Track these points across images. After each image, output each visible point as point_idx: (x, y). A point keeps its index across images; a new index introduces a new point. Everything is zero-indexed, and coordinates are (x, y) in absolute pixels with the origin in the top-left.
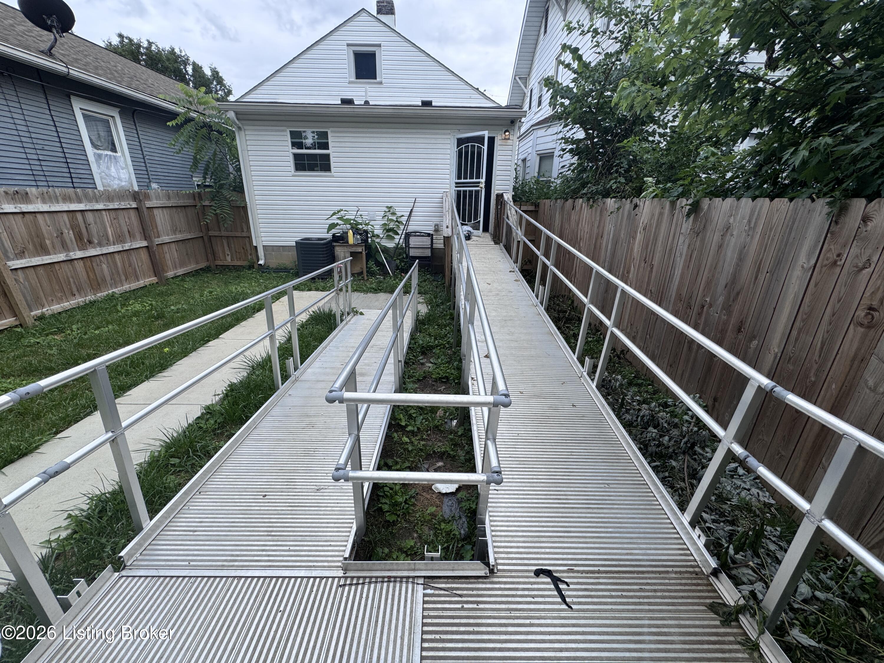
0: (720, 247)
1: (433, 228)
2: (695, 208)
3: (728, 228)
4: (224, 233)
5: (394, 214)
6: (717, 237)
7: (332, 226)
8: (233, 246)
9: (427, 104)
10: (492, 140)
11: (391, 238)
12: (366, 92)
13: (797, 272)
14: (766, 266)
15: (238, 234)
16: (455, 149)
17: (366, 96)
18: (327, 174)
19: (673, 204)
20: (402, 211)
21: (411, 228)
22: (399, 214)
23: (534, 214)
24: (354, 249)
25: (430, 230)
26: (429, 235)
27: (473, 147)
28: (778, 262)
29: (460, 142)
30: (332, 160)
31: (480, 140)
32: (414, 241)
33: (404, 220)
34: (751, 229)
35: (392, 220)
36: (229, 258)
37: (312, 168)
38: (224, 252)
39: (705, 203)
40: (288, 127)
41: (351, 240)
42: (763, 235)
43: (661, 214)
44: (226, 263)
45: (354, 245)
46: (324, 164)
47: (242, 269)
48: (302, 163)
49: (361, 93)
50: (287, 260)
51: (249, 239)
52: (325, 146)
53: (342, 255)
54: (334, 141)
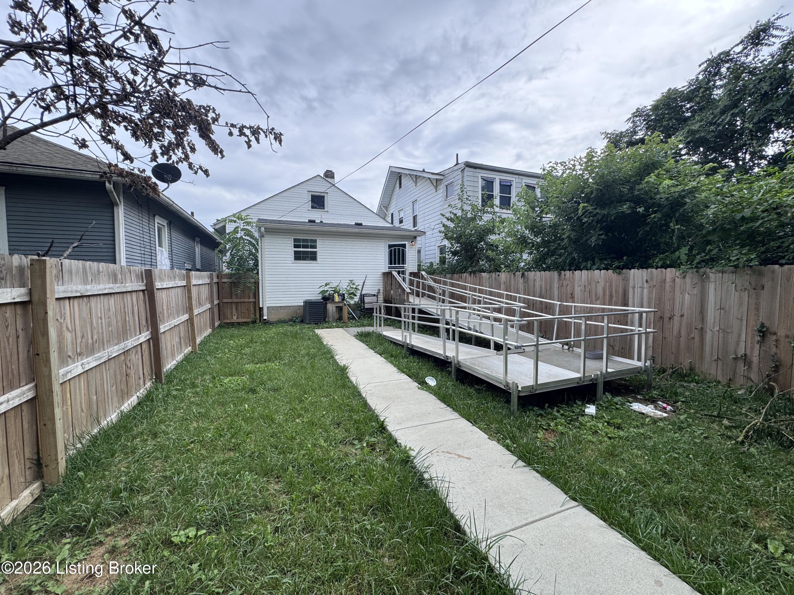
0: (534, 285)
1: (377, 291)
2: (523, 275)
3: (535, 280)
4: (235, 300)
5: (354, 284)
6: (532, 283)
7: (323, 292)
8: (240, 309)
9: (359, 224)
10: (404, 245)
11: (352, 298)
12: (321, 216)
13: (556, 289)
14: (548, 288)
15: (247, 300)
16: (387, 250)
17: (321, 218)
18: (315, 262)
19: (514, 274)
20: (359, 282)
21: (364, 292)
22: (357, 284)
24: (338, 305)
25: (375, 292)
26: (374, 295)
27: (399, 249)
28: (551, 287)
29: (390, 246)
30: (318, 254)
31: (399, 245)
32: (367, 299)
33: (360, 287)
34: (541, 280)
35: (353, 288)
36: (235, 318)
37: (304, 259)
38: (232, 313)
39: (526, 273)
40: (292, 236)
41: (337, 299)
42: (545, 281)
43: (510, 277)
44: (232, 321)
45: (339, 302)
46: (313, 257)
47: (246, 323)
48: (298, 256)
49: (317, 215)
50: (283, 315)
51: (256, 303)
52: (315, 247)
53: (331, 308)
54: (319, 244)
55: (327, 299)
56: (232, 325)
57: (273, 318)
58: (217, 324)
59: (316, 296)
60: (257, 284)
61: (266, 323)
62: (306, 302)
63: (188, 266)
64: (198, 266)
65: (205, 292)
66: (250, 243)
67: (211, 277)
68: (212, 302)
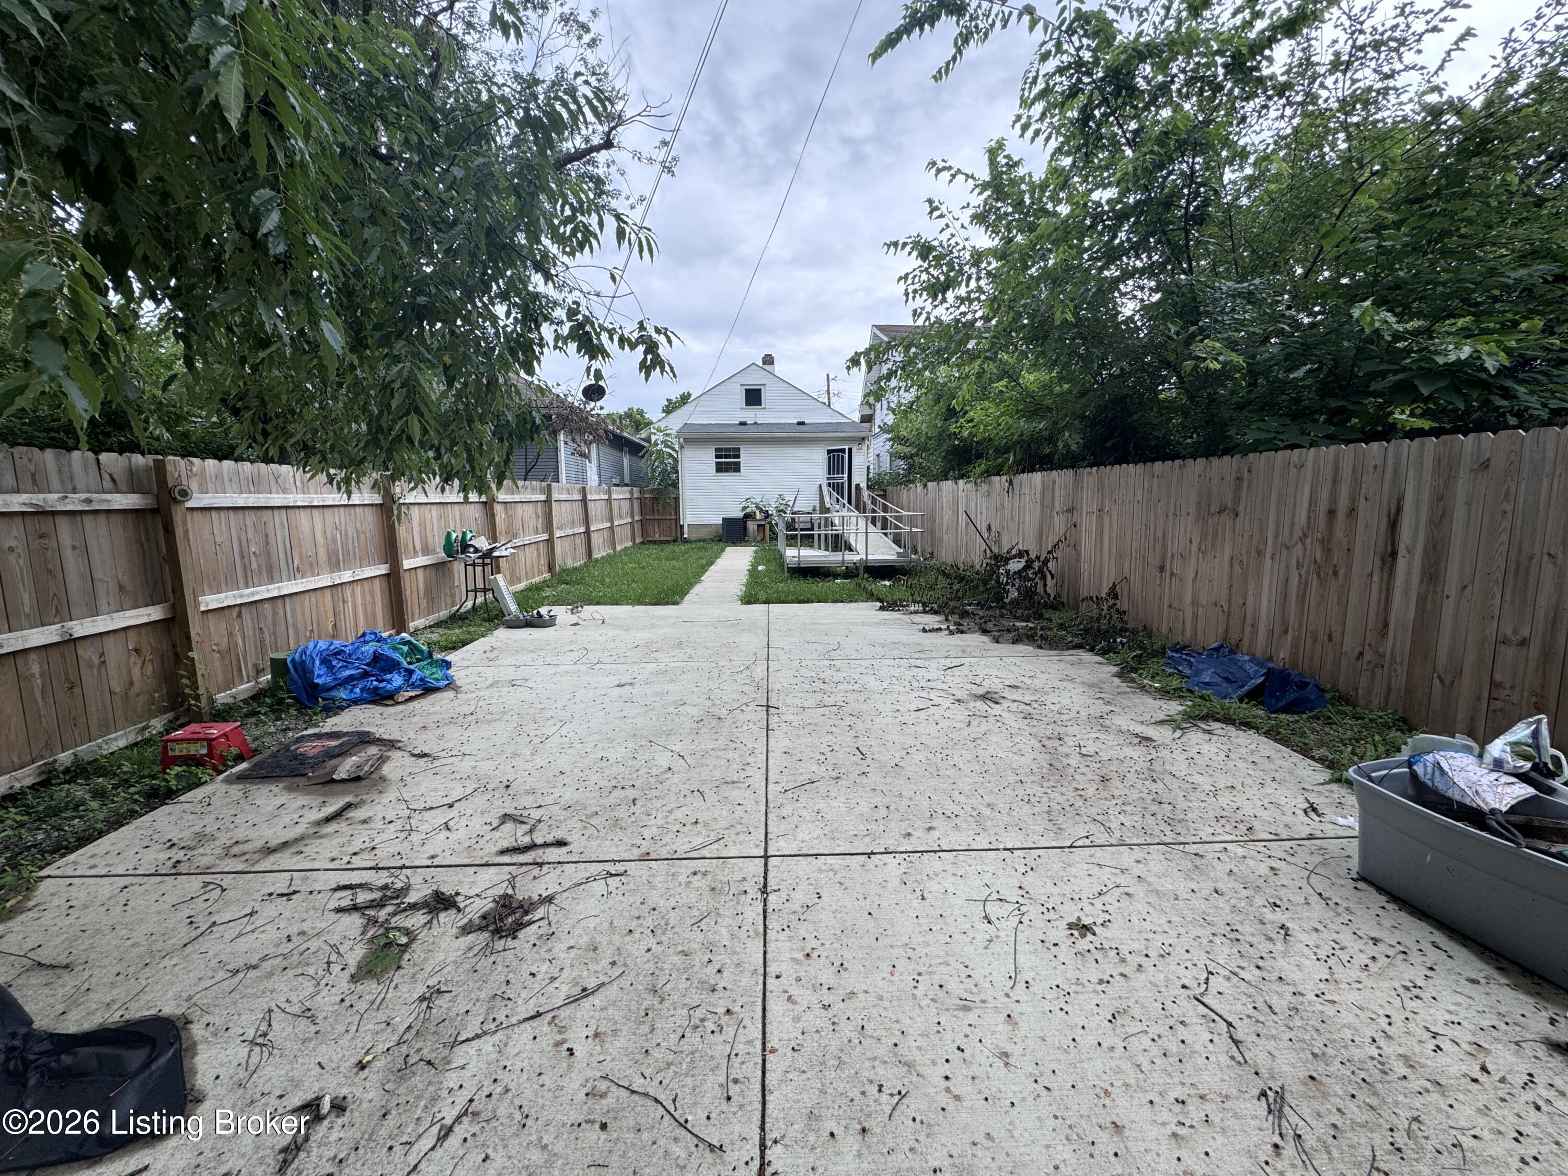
1: (811, 508)
4: (657, 517)
5: (783, 500)
7: (744, 508)
8: (661, 525)
9: (801, 423)
10: (850, 450)
11: (782, 516)
12: (755, 415)
15: (669, 517)
16: (825, 456)
17: (755, 418)
18: (738, 474)
20: (790, 498)
21: (796, 509)
22: (787, 499)
23: (884, 496)
24: (759, 523)
25: (808, 509)
26: (808, 513)
27: (838, 455)
29: (829, 452)
30: (742, 465)
31: (843, 451)
32: (799, 516)
33: (791, 503)
35: (782, 504)
36: (657, 535)
37: (727, 471)
38: (654, 530)
40: (714, 445)
41: (758, 516)
44: (655, 538)
45: (761, 520)
46: (736, 468)
47: (668, 542)
48: (721, 468)
49: (751, 415)
50: (704, 534)
51: (677, 520)
52: (738, 456)
53: (751, 526)
54: (742, 453)
55: (749, 516)
56: (655, 542)
57: (694, 537)
58: (638, 540)
59: (736, 513)
60: (677, 499)
61: (686, 541)
62: (725, 520)
63: (615, 481)
64: (627, 481)
65: (626, 506)
66: (670, 455)
67: (632, 493)
68: (632, 516)
